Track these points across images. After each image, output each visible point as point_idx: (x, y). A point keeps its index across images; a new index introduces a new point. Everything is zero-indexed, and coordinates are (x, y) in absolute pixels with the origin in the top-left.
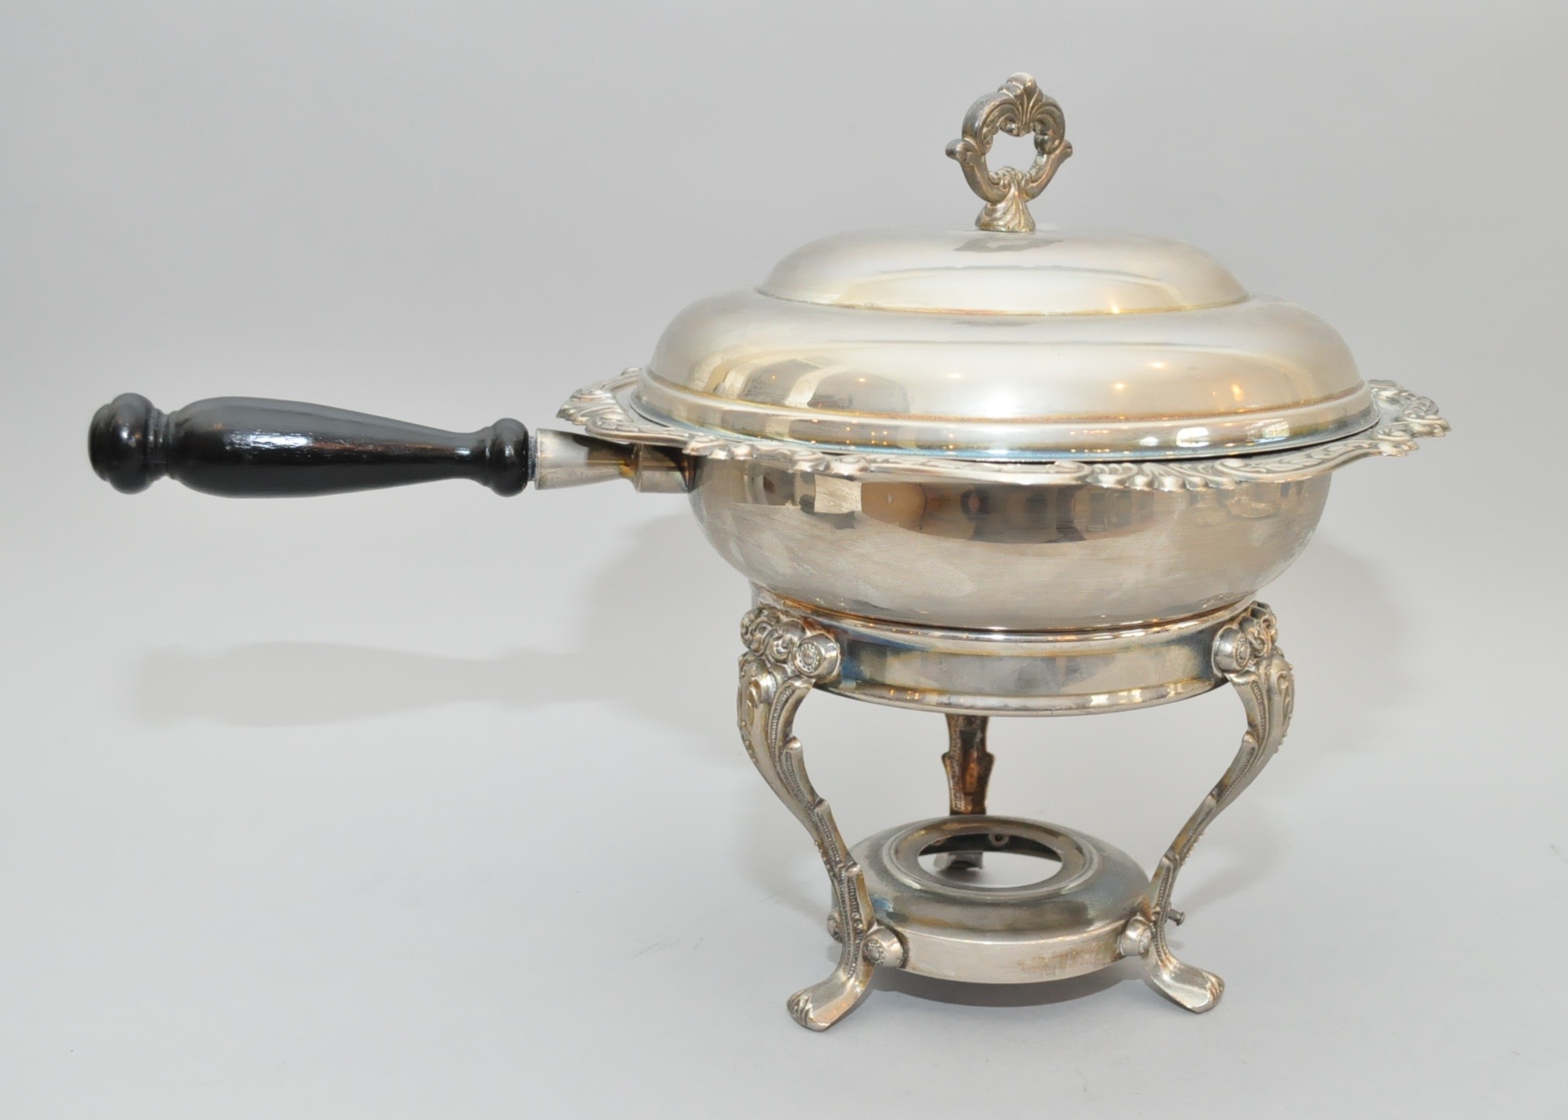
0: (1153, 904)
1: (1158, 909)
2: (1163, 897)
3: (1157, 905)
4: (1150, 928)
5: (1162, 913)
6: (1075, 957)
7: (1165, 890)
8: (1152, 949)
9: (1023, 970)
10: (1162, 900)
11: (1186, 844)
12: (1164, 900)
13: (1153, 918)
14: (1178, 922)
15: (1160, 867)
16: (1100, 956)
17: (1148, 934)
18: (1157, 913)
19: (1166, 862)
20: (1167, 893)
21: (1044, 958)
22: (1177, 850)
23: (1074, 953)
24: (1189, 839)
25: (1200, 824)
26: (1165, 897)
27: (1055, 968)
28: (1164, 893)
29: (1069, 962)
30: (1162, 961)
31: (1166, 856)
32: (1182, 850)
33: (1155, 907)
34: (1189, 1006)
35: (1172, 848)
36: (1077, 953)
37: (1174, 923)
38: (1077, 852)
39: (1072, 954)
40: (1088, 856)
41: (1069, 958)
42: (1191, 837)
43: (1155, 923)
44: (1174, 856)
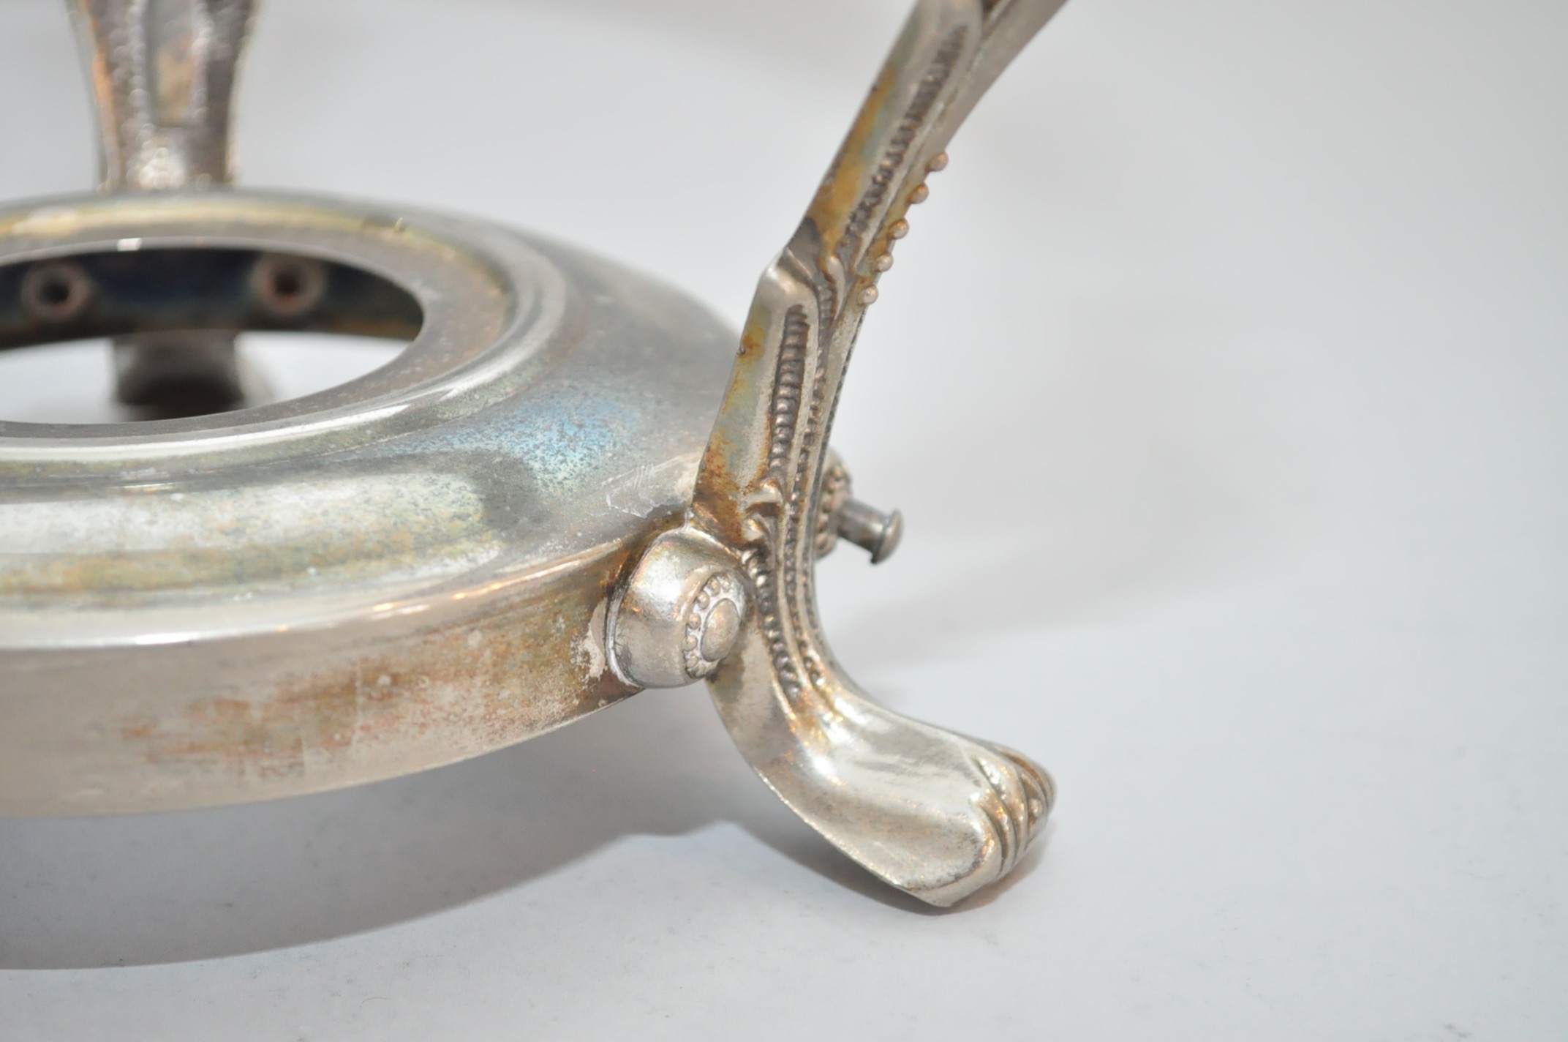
0: (747, 473)
1: (770, 492)
2: (787, 443)
3: (764, 474)
4: (741, 570)
5: (789, 511)
6: (386, 697)
7: (793, 412)
8: (756, 652)
9: (153, 758)
10: (784, 457)
11: (867, 210)
12: (795, 455)
13: (752, 531)
14: (877, 549)
15: (761, 309)
16: (512, 689)
17: (730, 593)
18: (770, 510)
19: (788, 285)
20: (802, 427)
21: (241, 706)
22: (833, 235)
23: (384, 680)
24: (879, 191)
25: (918, 113)
26: (797, 441)
27: (297, 746)
28: (791, 426)
29: (360, 720)
30: (797, 705)
31: (784, 263)
32: (852, 236)
33: (755, 487)
34: (894, 879)
35: (811, 228)
36: (396, 679)
37: (865, 555)
38: (494, 293)
39: (370, 682)
40: (526, 303)
41: (361, 700)
42: (888, 174)
43: (761, 551)
44: (818, 261)
